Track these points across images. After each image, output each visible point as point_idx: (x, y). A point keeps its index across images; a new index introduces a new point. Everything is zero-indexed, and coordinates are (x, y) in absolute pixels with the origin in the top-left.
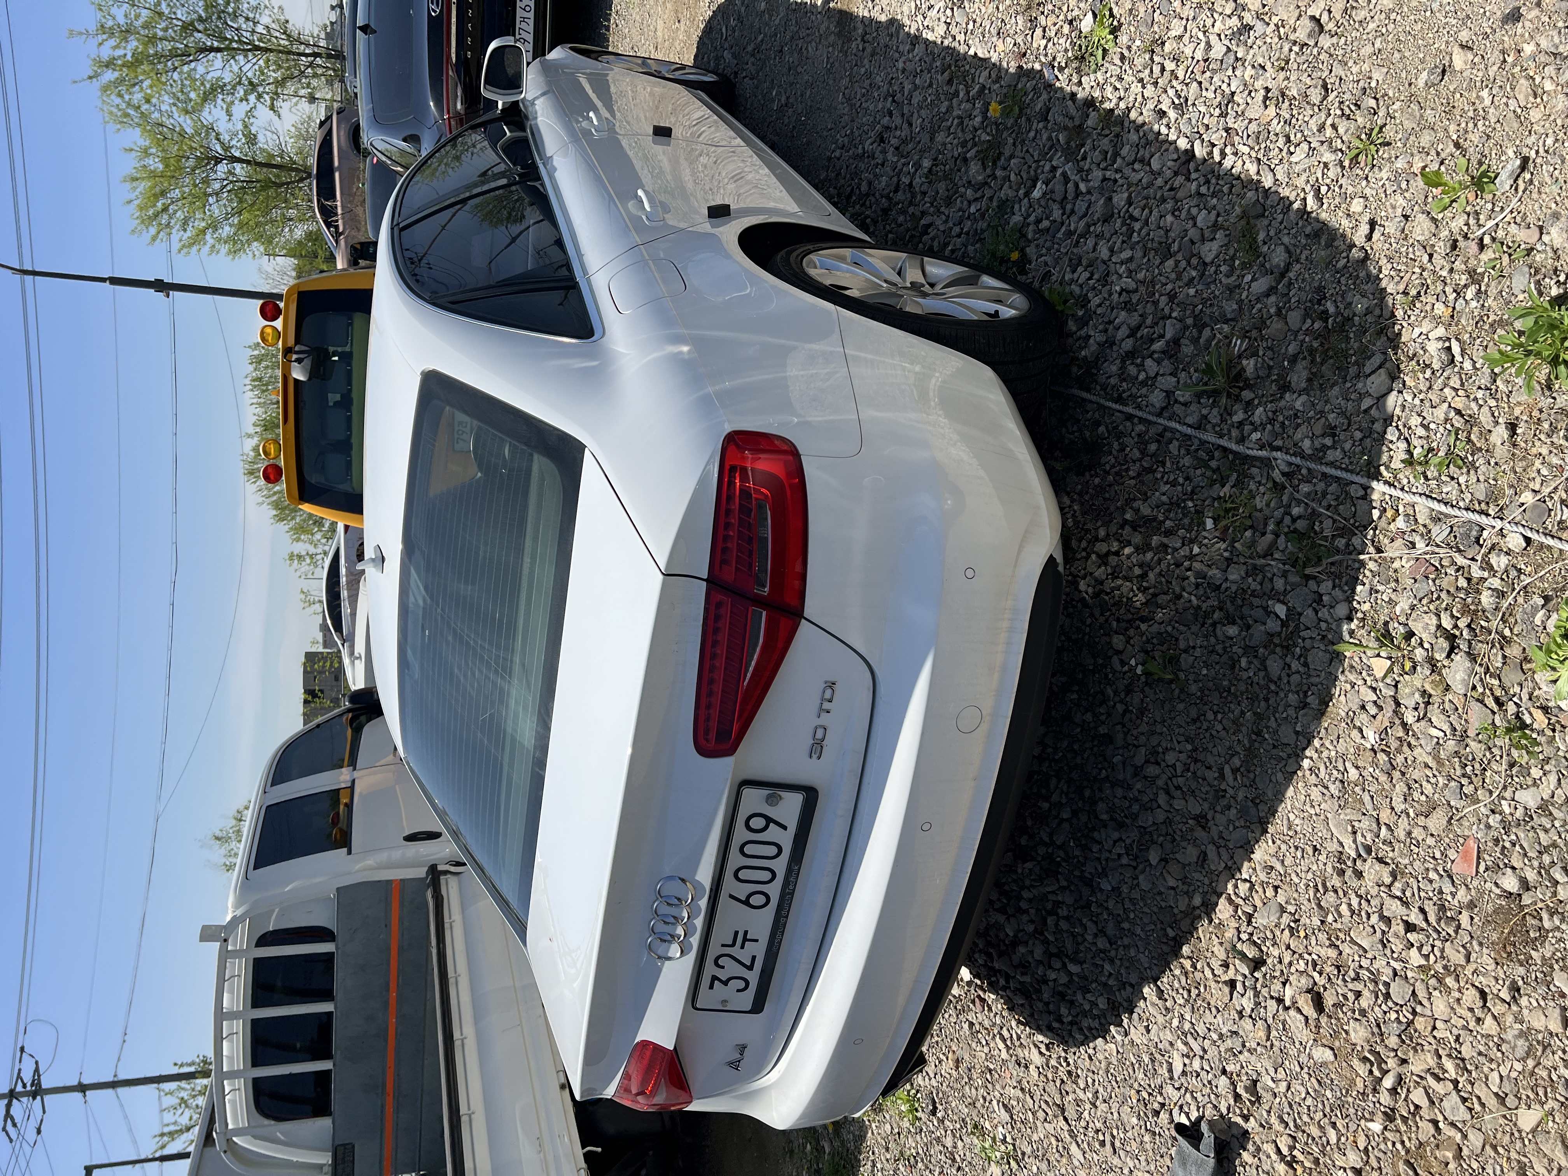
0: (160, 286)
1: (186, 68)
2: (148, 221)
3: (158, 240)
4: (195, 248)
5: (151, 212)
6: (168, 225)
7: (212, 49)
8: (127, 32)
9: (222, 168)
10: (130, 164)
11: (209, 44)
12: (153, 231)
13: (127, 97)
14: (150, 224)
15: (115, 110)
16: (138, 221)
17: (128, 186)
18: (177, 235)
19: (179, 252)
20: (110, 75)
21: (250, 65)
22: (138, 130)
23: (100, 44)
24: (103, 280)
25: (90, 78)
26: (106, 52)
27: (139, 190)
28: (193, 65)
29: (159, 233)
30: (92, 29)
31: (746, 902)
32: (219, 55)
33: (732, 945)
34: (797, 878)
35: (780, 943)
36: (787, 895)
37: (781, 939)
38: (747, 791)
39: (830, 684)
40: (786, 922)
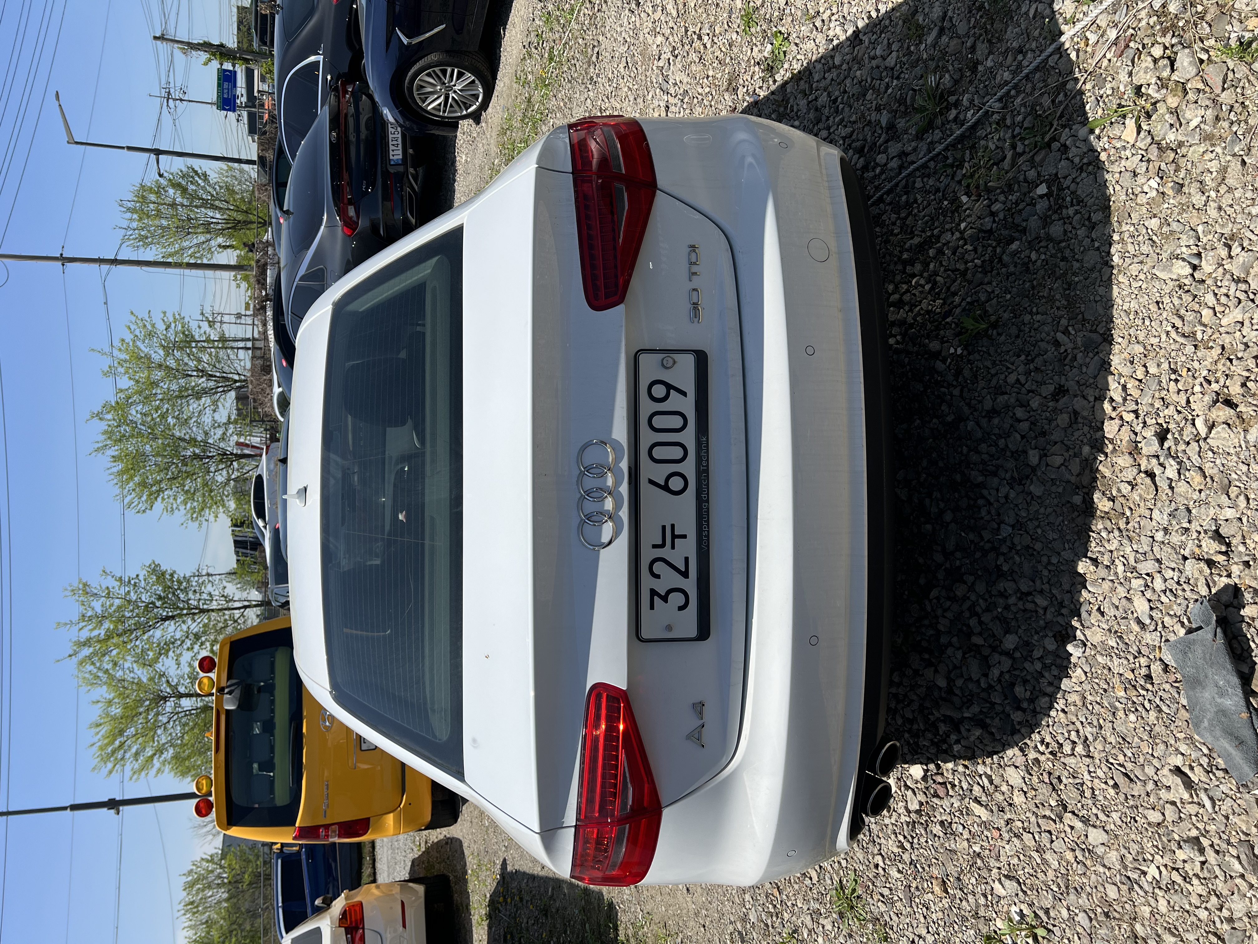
0: (113, 804)
1: (145, 637)
2: (105, 760)
3: (114, 772)
4: (143, 773)
5: (110, 749)
6: (123, 758)
7: (167, 618)
8: (101, 619)
9: (169, 705)
10: (95, 713)
11: (165, 614)
12: (110, 765)
13: (98, 665)
14: (108, 760)
15: (87, 675)
16: (99, 759)
17: (94, 730)
18: (128, 767)
19: (131, 779)
20: (87, 651)
21: (195, 624)
22: (105, 688)
23: (81, 629)
24: (64, 808)
25: (70, 656)
26: (85, 634)
27: (101, 734)
28: (151, 632)
29: (115, 766)
30: (75, 619)
31: (666, 488)
32: (172, 622)
33: (663, 545)
34: (707, 452)
35: (708, 536)
36: (703, 473)
37: (708, 531)
38: (643, 358)
39: (693, 248)
40: (708, 509)
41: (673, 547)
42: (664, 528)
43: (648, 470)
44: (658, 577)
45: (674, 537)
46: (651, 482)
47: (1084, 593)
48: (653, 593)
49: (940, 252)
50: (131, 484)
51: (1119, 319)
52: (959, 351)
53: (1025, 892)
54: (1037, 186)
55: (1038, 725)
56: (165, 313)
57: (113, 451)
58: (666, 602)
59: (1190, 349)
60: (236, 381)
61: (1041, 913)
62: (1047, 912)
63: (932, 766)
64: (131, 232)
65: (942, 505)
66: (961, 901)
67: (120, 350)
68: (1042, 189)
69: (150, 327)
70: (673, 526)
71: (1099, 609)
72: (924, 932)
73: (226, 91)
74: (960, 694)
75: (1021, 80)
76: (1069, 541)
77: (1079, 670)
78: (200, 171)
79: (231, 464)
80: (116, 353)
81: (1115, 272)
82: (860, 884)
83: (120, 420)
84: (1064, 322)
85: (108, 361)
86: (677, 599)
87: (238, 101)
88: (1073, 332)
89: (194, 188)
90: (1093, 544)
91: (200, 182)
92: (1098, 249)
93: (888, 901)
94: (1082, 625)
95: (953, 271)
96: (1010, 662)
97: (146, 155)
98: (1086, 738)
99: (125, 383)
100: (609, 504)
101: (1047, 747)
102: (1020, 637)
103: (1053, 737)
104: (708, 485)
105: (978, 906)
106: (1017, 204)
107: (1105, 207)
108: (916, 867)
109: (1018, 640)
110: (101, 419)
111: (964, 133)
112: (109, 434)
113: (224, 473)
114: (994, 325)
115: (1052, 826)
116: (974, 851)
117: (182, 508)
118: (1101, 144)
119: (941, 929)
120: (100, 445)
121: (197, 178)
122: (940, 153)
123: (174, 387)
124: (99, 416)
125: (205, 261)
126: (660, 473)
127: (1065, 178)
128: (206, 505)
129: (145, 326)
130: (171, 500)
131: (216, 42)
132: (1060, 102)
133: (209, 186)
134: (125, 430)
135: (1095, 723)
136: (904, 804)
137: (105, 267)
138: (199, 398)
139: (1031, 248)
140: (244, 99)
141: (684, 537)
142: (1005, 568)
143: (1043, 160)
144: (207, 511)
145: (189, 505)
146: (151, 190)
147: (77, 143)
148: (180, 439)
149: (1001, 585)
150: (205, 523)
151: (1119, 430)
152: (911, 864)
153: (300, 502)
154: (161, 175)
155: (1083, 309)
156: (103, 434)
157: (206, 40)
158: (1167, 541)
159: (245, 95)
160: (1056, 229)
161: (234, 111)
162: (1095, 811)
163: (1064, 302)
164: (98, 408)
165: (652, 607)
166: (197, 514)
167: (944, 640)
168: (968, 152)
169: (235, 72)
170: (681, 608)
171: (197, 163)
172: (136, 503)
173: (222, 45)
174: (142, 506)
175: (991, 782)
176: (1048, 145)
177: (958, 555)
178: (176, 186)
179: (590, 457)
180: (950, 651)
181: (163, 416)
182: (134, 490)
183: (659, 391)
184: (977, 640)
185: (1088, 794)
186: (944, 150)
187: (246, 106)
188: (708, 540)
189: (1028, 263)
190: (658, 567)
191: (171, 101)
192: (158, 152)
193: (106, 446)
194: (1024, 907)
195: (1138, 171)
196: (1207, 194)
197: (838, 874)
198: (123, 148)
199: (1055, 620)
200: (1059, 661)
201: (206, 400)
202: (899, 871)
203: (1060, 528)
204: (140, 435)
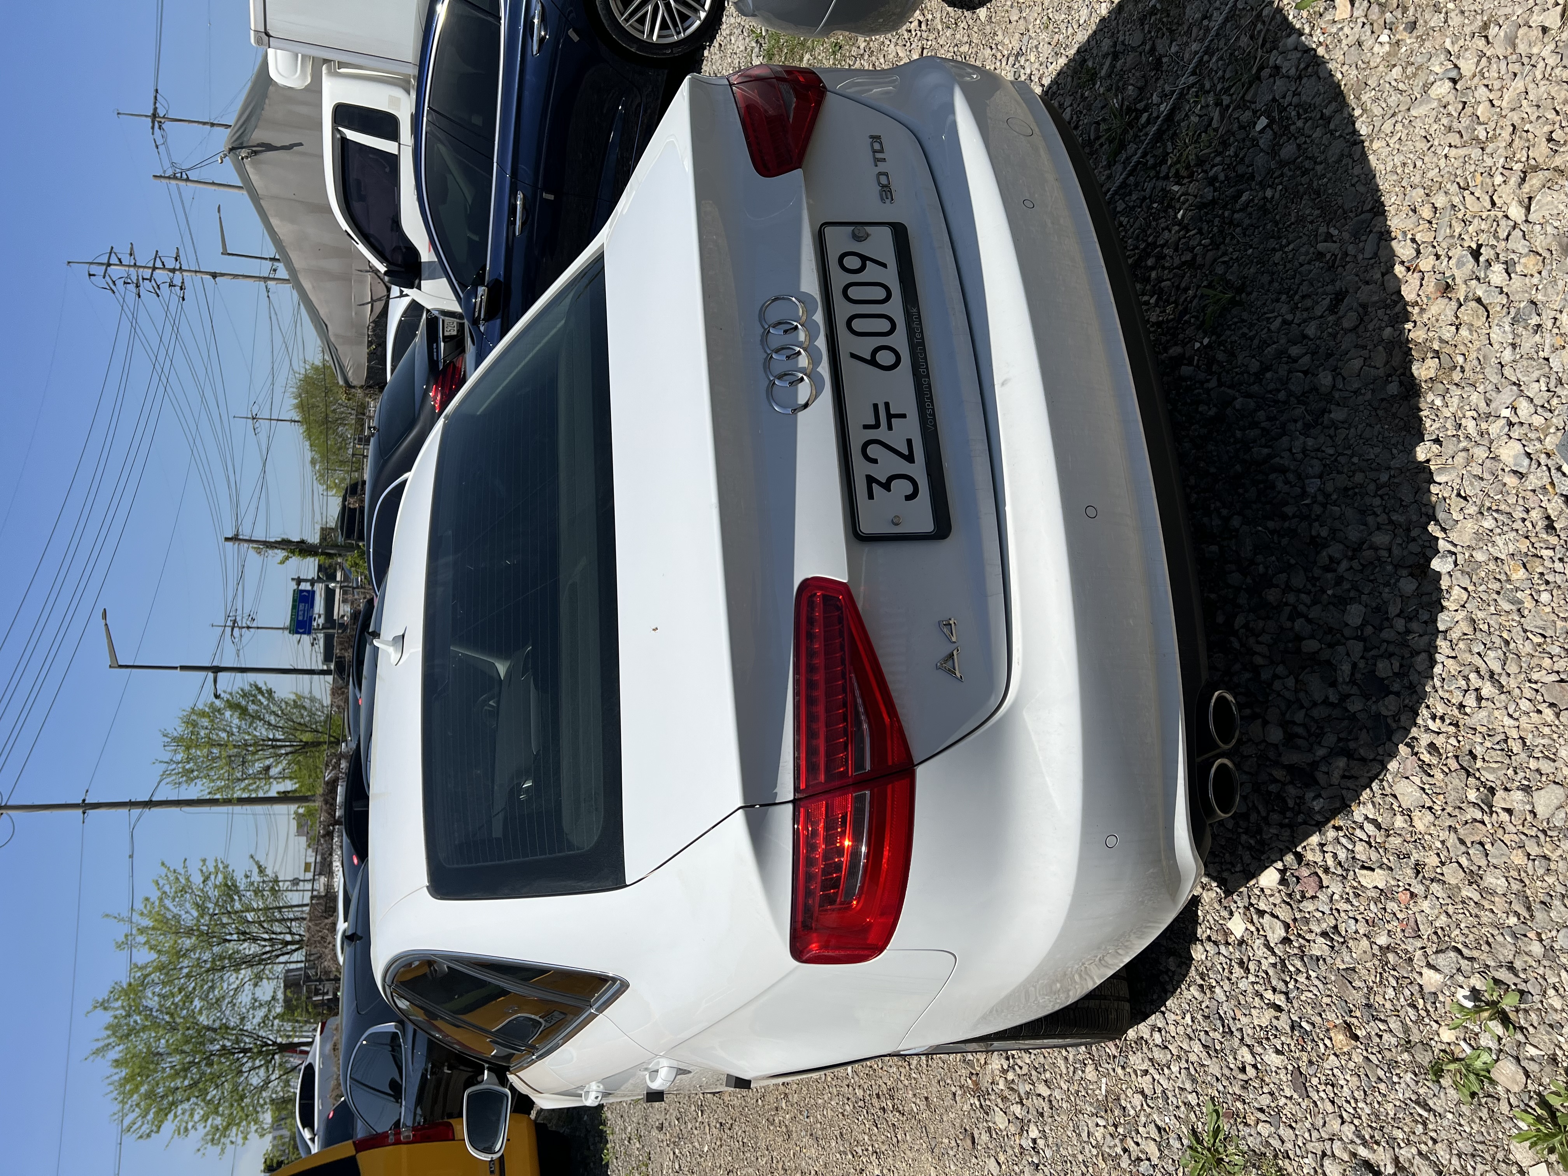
31: (873, 362)
33: (877, 426)
34: (920, 324)
35: (933, 415)
36: (917, 346)
37: (933, 409)
38: (828, 230)
39: (876, 138)
40: (930, 384)
41: (890, 428)
42: (876, 406)
43: (847, 343)
44: (875, 461)
45: (890, 416)
46: (853, 356)
47: (1434, 489)
48: (870, 480)
49: (1161, 257)
50: (135, 1096)
51: (1384, 184)
52: (1206, 341)
53: (1471, 959)
54: (1255, 123)
55: (1424, 695)
56: (204, 861)
57: (115, 1053)
58: (889, 490)
59: (1476, 153)
60: (287, 943)
61: (1503, 975)
62: (1511, 968)
63: (1289, 858)
64: (174, 766)
65: (1225, 512)
66: (1380, 1037)
67: (142, 914)
68: (1263, 122)
69: (183, 881)
70: (887, 405)
71: (1459, 495)
72: (1335, 1125)
73: (301, 613)
74: (1305, 734)
75: (1212, 40)
76: (1395, 446)
77: (1456, 591)
78: (264, 688)
79: (273, 1058)
80: (136, 917)
81: (1366, 144)
82: (1225, 1115)
83: (130, 1007)
84: (1322, 230)
85: (125, 928)
86: (902, 487)
87: (315, 624)
88: (1336, 232)
89: (255, 707)
90: (1428, 422)
91: (263, 700)
92: (1340, 136)
93: (1274, 1115)
94: (1444, 530)
95: (1178, 268)
96: (1361, 644)
97: (203, 674)
98: (1492, 674)
99: (145, 956)
100: (803, 361)
101: (1442, 719)
102: (1366, 606)
103: (1447, 702)
104: (925, 358)
105: (1407, 1030)
106: (1236, 155)
107: (1336, 94)
108: (1301, 1027)
109: (1364, 610)
110: (105, 1009)
111: (1161, 125)
112: (114, 1028)
113: (262, 1071)
114: (1240, 290)
115: (1480, 833)
116: (1381, 947)
117: (200, 1126)
118: (1315, 39)
119: (1361, 1105)
120: (100, 1044)
121: (260, 697)
122: (1138, 162)
123: (207, 956)
124: (104, 1005)
125: (261, 794)
126: (865, 347)
127: (1284, 97)
128: (234, 1119)
129: (177, 879)
130: (186, 1117)
131: (296, 539)
132: (1260, 32)
133: (274, 704)
134: (136, 1022)
135: (1498, 641)
136: (1262, 940)
137: (136, 812)
138: (237, 970)
139: (1263, 188)
140: (321, 621)
141: (904, 416)
142: (1324, 533)
143: (1255, 95)
144: (234, 1129)
145: (210, 1122)
146: (203, 714)
147: (121, 666)
148: (208, 1028)
149: (1323, 558)
150: (229, 1145)
151: (1421, 285)
152: (1293, 1028)
153: (396, 651)
154: (217, 696)
155: (1340, 202)
156: (107, 1028)
157: (285, 537)
158: (1518, 356)
159: (323, 617)
160: (1288, 150)
161: (309, 633)
162: (1533, 764)
163: (1317, 212)
164: (103, 995)
165: (871, 496)
166: (217, 1136)
167: (1265, 675)
168: (1169, 143)
169: (313, 592)
170: (909, 498)
171: (261, 679)
172: (139, 1123)
173: (302, 542)
174: (146, 1128)
175: (1379, 827)
176: (1258, 77)
177: (1260, 558)
178: (233, 706)
179: (775, 313)
180: (1277, 685)
181: (189, 998)
182: (138, 1105)
183: (853, 262)
184: (1310, 646)
185: (1516, 747)
186: (1142, 157)
187: (323, 628)
188: (934, 419)
189: (1265, 204)
190: (873, 451)
191: (236, 630)
192: (216, 670)
193: (109, 1044)
194: (1477, 982)
195: (1363, 38)
196: (1444, 10)
197: (1186, 1122)
198: (176, 668)
199: (1405, 553)
200: (1425, 599)
201: (246, 973)
202: (1278, 1052)
203: (1380, 438)
204: (156, 1025)
